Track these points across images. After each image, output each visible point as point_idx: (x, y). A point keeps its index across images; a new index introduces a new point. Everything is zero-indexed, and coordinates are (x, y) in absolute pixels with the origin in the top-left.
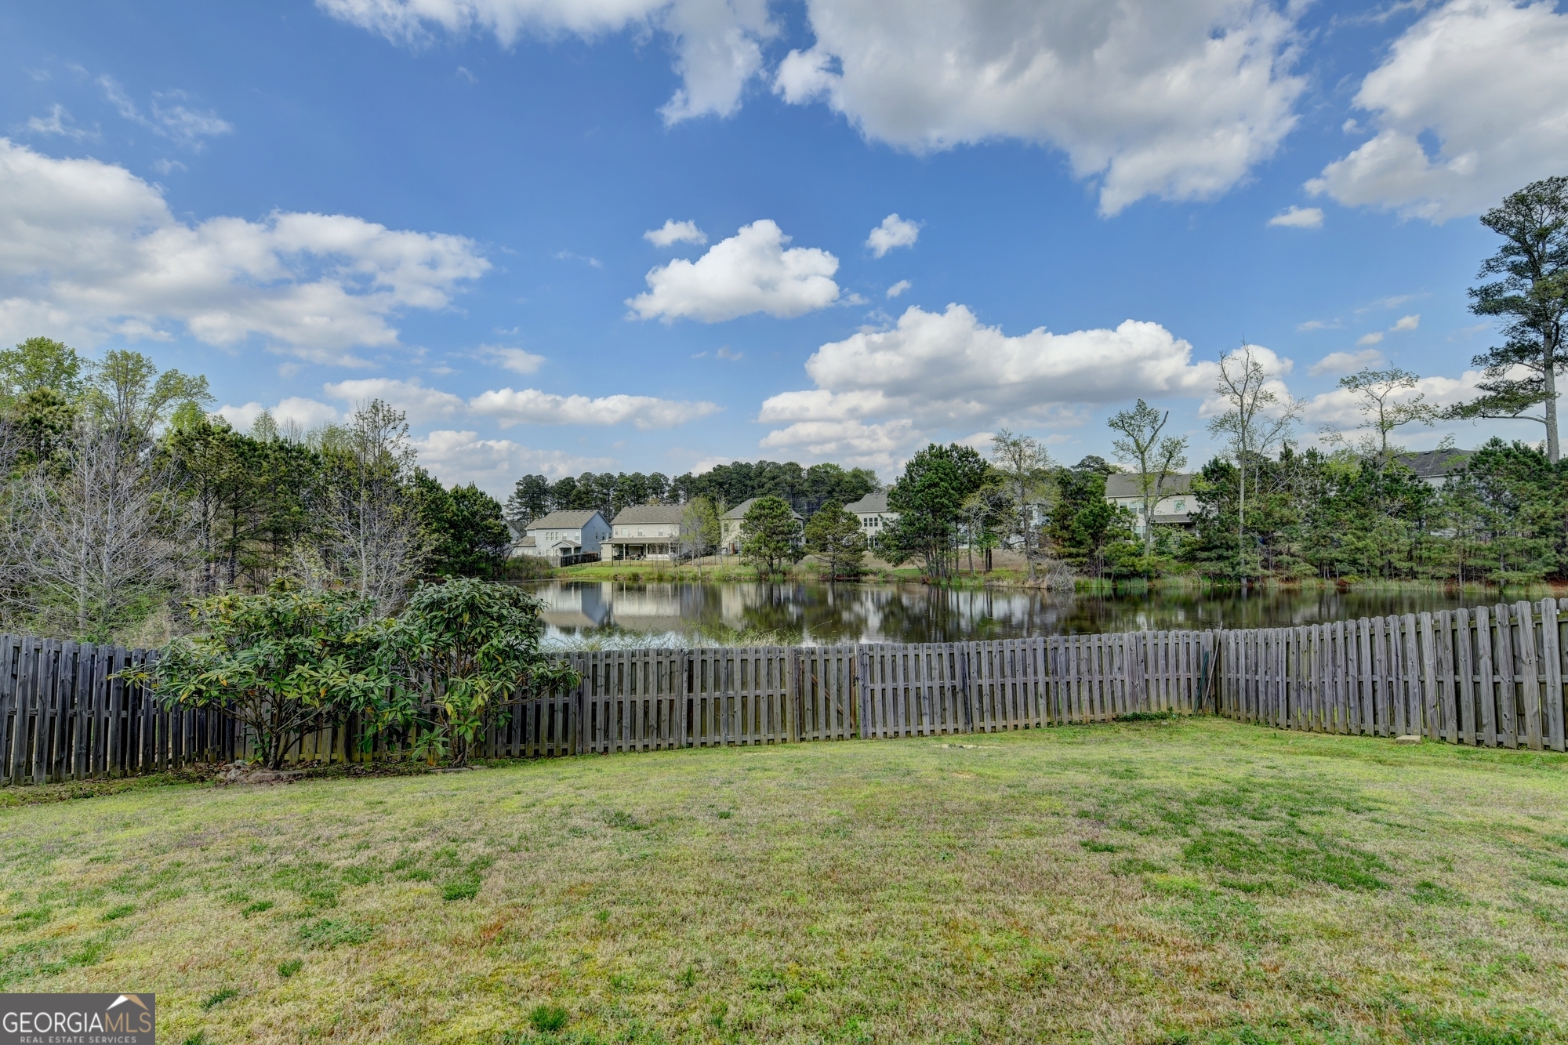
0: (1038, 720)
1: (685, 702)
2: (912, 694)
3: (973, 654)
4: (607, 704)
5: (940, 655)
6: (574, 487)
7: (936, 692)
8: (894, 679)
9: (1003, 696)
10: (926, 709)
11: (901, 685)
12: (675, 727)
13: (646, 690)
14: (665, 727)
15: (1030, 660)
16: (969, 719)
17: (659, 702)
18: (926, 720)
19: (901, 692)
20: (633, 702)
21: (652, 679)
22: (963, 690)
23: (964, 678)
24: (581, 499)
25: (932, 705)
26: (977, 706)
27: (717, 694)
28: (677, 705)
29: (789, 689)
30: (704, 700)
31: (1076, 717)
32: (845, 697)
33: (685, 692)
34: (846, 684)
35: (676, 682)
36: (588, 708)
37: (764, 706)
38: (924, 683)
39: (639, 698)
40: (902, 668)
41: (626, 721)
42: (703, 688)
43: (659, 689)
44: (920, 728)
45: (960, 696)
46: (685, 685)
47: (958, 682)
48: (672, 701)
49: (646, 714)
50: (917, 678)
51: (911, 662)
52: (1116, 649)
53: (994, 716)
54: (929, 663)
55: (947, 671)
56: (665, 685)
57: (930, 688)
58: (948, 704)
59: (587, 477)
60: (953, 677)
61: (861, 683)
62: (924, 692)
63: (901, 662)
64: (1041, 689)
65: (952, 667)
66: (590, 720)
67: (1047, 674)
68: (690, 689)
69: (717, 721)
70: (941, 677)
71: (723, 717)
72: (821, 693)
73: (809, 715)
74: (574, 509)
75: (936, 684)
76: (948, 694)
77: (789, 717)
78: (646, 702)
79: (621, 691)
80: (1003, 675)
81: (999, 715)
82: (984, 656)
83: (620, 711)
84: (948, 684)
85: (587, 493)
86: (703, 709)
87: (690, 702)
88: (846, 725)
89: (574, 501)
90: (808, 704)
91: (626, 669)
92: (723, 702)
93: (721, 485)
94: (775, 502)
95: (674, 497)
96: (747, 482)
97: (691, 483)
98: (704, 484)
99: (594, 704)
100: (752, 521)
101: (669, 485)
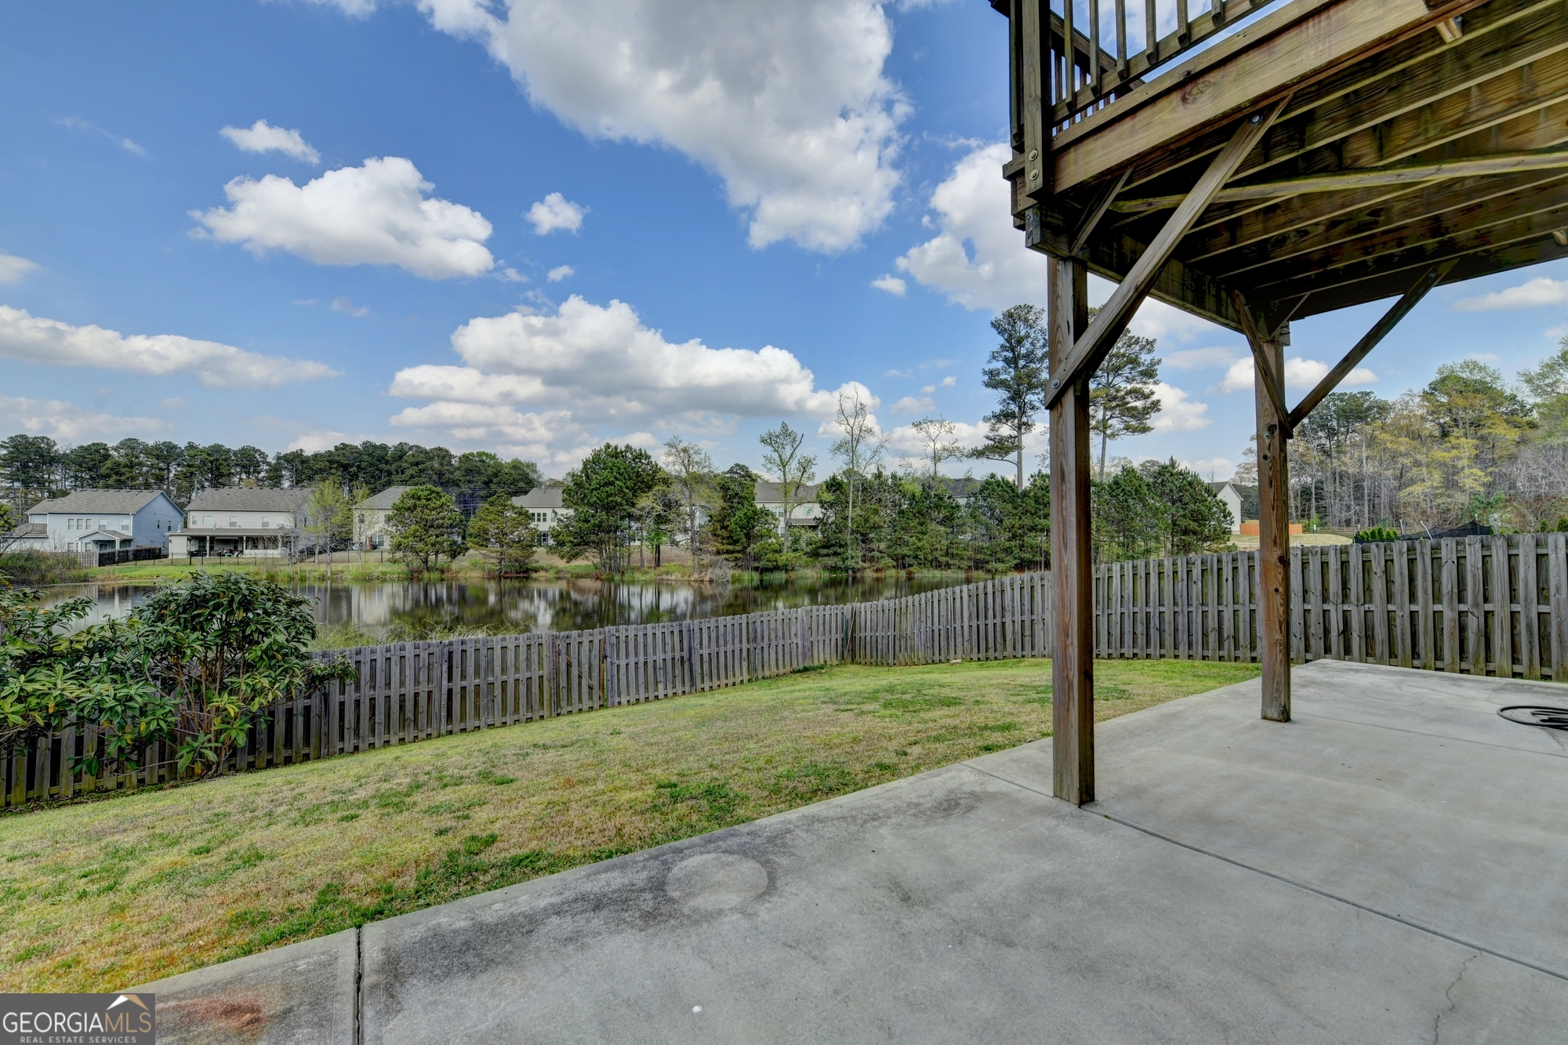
0: (742, 678)
1: (444, 692)
2: (650, 666)
3: (697, 630)
4: (358, 702)
5: (672, 632)
7: (669, 663)
8: (636, 655)
9: (718, 663)
10: (661, 678)
11: (641, 659)
12: (434, 717)
13: (402, 684)
14: (422, 718)
15: (737, 632)
16: (693, 682)
17: (417, 695)
18: (661, 686)
19: (641, 665)
20: (388, 698)
21: (409, 673)
22: (690, 659)
23: (690, 650)
25: (666, 674)
26: (699, 671)
27: (478, 681)
28: (435, 695)
29: (546, 671)
30: (463, 689)
31: (767, 674)
32: (595, 674)
33: (445, 682)
34: (595, 663)
35: (435, 673)
36: (335, 708)
37: (523, 688)
38: (660, 657)
39: (394, 693)
40: (642, 645)
41: (379, 717)
42: (463, 677)
43: (417, 682)
44: (657, 694)
45: (686, 664)
46: (445, 675)
47: (686, 654)
48: (430, 693)
49: (402, 708)
50: (655, 653)
51: (650, 639)
52: (794, 620)
53: (711, 678)
54: (664, 639)
55: (677, 646)
56: (423, 677)
57: (664, 660)
58: (678, 672)
60: (682, 650)
61: (609, 660)
62: (660, 663)
63: (642, 640)
64: (744, 653)
65: (681, 641)
66: (337, 721)
67: (748, 642)
68: (450, 679)
69: (477, 708)
70: (673, 650)
71: (483, 702)
72: (574, 672)
73: (564, 694)
75: (669, 656)
76: (678, 664)
77: (546, 696)
78: (403, 696)
79: (373, 687)
80: (718, 645)
81: (715, 677)
82: (705, 631)
83: (373, 708)
84: (678, 656)
86: (463, 697)
87: (450, 691)
88: (596, 697)
90: (563, 683)
91: (380, 664)
92: (484, 688)
93: (345, 467)
94: (432, 492)
95: (275, 479)
96: (383, 466)
97: (303, 462)
98: (321, 465)
99: (342, 704)
100: (400, 512)
101: (268, 464)
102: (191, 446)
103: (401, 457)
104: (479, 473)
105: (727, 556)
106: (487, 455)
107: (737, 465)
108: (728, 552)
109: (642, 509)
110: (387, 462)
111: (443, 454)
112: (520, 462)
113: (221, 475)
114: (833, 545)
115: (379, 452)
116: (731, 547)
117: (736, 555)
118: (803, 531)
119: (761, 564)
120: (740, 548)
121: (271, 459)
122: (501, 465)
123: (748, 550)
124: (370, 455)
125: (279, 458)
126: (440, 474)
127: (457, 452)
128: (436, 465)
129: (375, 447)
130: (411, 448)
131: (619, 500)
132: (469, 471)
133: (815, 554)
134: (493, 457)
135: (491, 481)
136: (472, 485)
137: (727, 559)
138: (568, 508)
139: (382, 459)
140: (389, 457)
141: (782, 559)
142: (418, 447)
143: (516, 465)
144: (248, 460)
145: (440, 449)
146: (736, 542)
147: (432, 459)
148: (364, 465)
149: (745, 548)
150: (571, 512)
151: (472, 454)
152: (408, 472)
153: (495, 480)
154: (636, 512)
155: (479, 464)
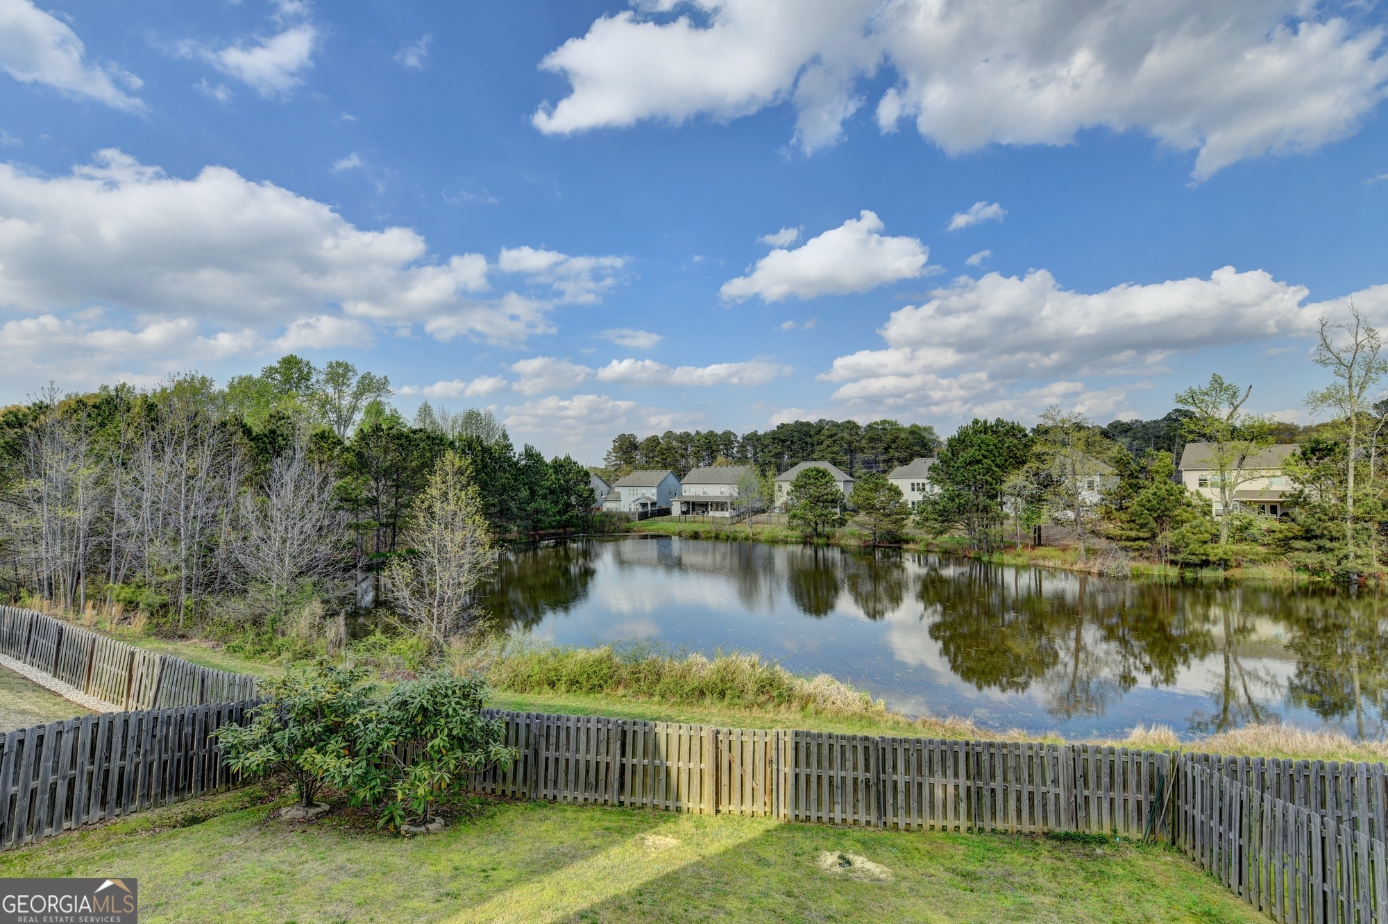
0: (957, 823)
1: (618, 766)
2: (825, 782)
3: (887, 748)
4: (555, 760)
5: (855, 747)
7: (850, 783)
8: (809, 764)
9: (920, 795)
10: (838, 798)
11: (814, 772)
12: (610, 785)
13: (587, 751)
14: (602, 784)
15: (947, 762)
16: (883, 813)
17: (598, 763)
18: (838, 809)
19: (814, 779)
20: (577, 760)
21: (593, 742)
22: (877, 784)
23: (878, 773)
25: (845, 795)
26: (891, 801)
27: (646, 761)
28: (611, 767)
29: (708, 765)
30: (634, 766)
31: (1000, 825)
32: (760, 776)
33: (619, 757)
34: (760, 764)
35: (611, 747)
36: (542, 761)
37: (685, 777)
38: (838, 774)
39: (582, 757)
40: (815, 755)
41: (571, 775)
42: (634, 755)
43: (598, 752)
44: (834, 815)
45: (873, 789)
46: (618, 752)
47: (872, 776)
48: (608, 764)
49: (587, 772)
50: (831, 767)
51: (825, 751)
53: (908, 812)
54: (843, 752)
55: (861, 764)
56: (603, 749)
57: (843, 779)
58: (860, 796)
60: (867, 769)
61: (777, 764)
62: (838, 781)
63: (815, 750)
64: (963, 793)
65: (867, 760)
66: (543, 772)
67: (968, 778)
68: (623, 754)
69: (644, 783)
70: (855, 768)
71: (650, 782)
72: (737, 771)
73: (725, 790)
75: (850, 775)
76: (861, 786)
77: (706, 789)
78: (588, 762)
79: (567, 749)
80: (920, 774)
81: (914, 813)
82: (899, 751)
83: (567, 768)
84: (861, 776)
86: (634, 773)
87: (623, 766)
88: (761, 803)
90: (725, 780)
91: (573, 732)
92: (650, 770)
99: (547, 759)
109: (1013, 488)
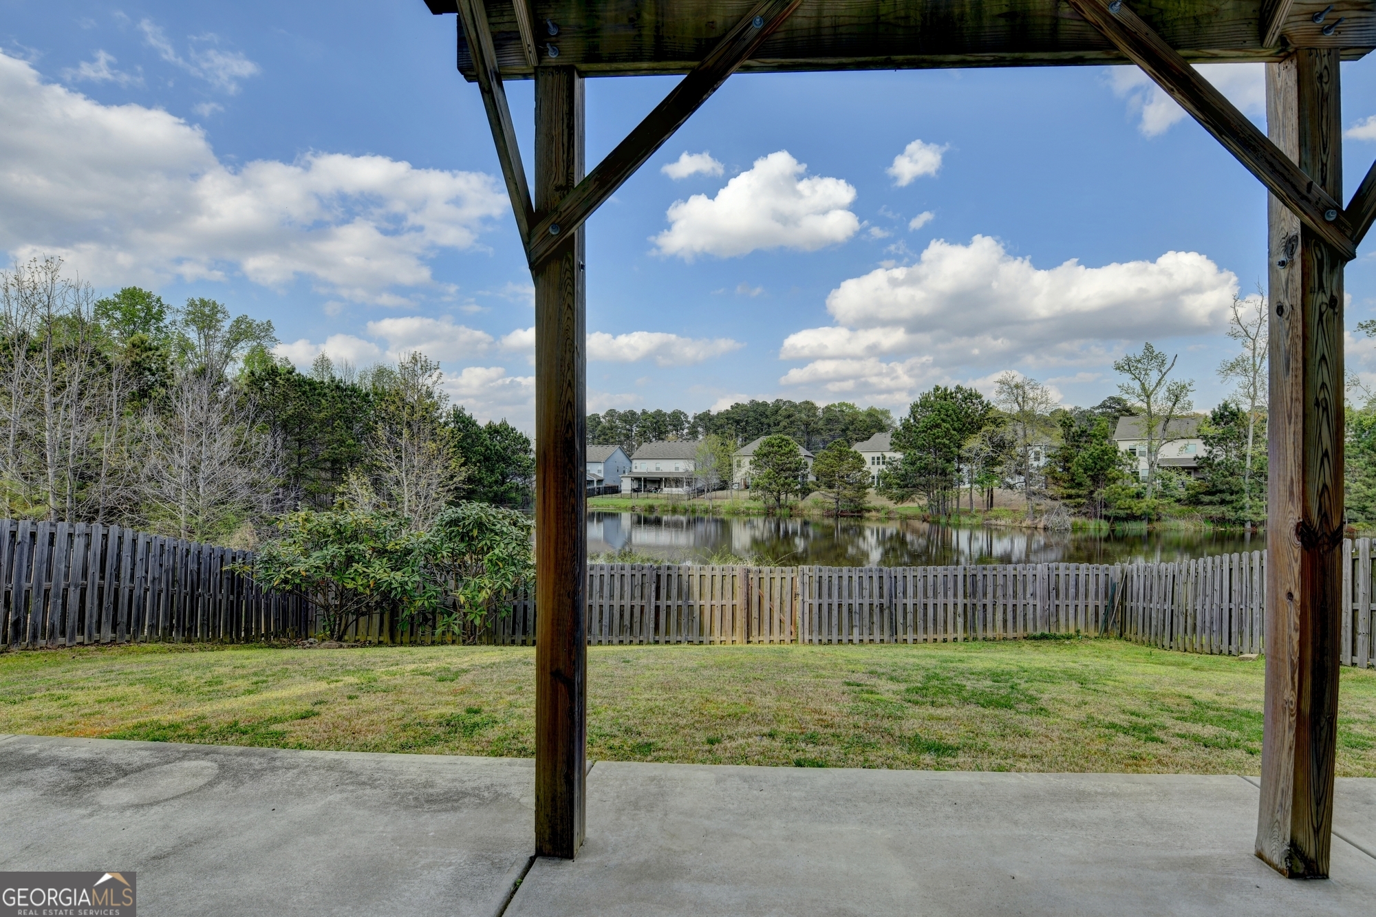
0: (955, 635)
1: (653, 607)
2: (845, 609)
3: (900, 577)
4: (590, 607)
5: (871, 577)
6: (599, 423)
7: (866, 609)
8: (830, 596)
9: (925, 614)
10: (856, 622)
11: (835, 601)
12: (644, 628)
13: (622, 597)
14: (636, 627)
15: (951, 584)
16: (894, 631)
17: (632, 607)
18: (856, 631)
19: (835, 607)
20: (611, 606)
21: (627, 588)
22: (890, 608)
23: (891, 597)
24: (605, 434)
25: (861, 619)
26: (901, 621)
27: (680, 602)
28: (646, 610)
29: (740, 600)
30: (668, 607)
31: (990, 634)
32: (787, 609)
33: (653, 599)
34: (787, 599)
35: (646, 591)
37: (717, 614)
38: (856, 601)
39: (616, 603)
40: (837, 587)
41: (606, 621)
42: (668, 597)
43: (633, 597)
44: (851, 638)
45: (886, 612)
46: (653, 594)
47: (885, 601)
48: (642, 607)
49: (622, 616)
50: (850, 596)
51: (845, 582)
53: (915, 630)
54: (861, 584)
55: (876, 592)
56: (637, 593)
57: (861, 604)
58: (876, 618)
59: (611, 413)
60: (881, 596)
61: (800, 598)
62: (856, 607)
63: (837, 582)
64: (960, 610)
65: (881, 588)
67: (965, 597)
68: (658, 598)
69: (678, 624)
70: (871, 596)
71: (684, 621)
72: (766, 605)
73: (755, 623)
74: (599, 443)
75: (866, 602)
76: (877, 611)
77: (738, 624)
78: (622, 606)
79: (601, 597)
80: (926, 596)
81: (921, 630)
82: (910, 579)
83: (601, 613)
84: (876, 601)
85: (611, 428)
86: (668, 614)
87: (657, 608)
88: (787, 632)
89: (599, 436)
90: (755, 613)
91: (606, 579)
92: (685, 609)
93: (738, 422)
94: (783, 440)
95: (694, 434)
96: (764, 420)
97: (710, 420)
98: (722, 421)
100: (761, 458)
101: (689, 422)
102: (644, 412)
103: (777, 412)
104: (838, 421)
105: (1067, 501)
106: (846, 405)
107: (1111, 398)
108: (1069, 497)
109: (970, 451)
110: (767, 417)
111: (809, 407)
112: (875, 410)
113: (661, 433)
114: (1221, 491)
115: (761, 408)
116: (1073, 492)
117: (1079, 500)
118: (1173, 474)
119: (1111, 512)
120: (1085, 492)
121: (691, 419)
122: (857, 413)
123: (1095, 495)
124: (754, 411)
125: (695, 418)
126: (807, 425)
127: (821, 404)
128: (803, 416)
129: (758, 404)
130: (784, 404)
131: (947, 442)
132: (829, 421)
133: (1194, 501)
134: (852, 407)
135: (848, 429)
136: (832, 433)
137: (1065, 505)
138: (895, 451)
139: (763, 414)
140: (768, 413)
141: (1141, 506)
142: (790, 402)
143: (871, 413)
144: (677, 420)
145: (807, 403)
146: (1080, 485)
147: (800, 412)
148: (750, 419)
149: (1092, 492)
150: (899, 455)
151: (834, 405)
152: (783, 424)
153: (851, 428)
154: (963, 453)
155: (838, 414)
